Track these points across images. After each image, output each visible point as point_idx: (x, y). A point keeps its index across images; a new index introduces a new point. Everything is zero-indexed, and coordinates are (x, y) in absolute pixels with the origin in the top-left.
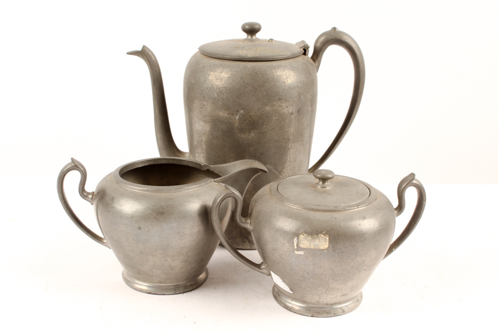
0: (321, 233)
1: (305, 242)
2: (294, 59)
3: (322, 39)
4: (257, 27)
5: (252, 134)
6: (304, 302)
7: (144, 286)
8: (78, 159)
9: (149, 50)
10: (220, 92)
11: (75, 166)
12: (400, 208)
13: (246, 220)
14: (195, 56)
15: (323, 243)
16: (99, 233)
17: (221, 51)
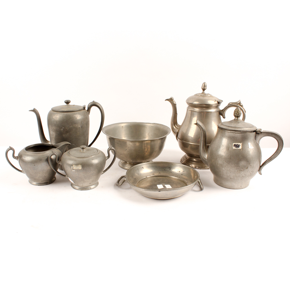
0: (79, 164)
1: (75, 167)
2: (81, 111)
3: (90, 104)
4: (69, 101)
5: (67, 135)
6: (78, 186)
7: (35, 183)
8: (12, 146)
9: (36, 109)
10: (56, 122)
11: (11, 149)
12: (109, 156)
13: (59, 162)
14: (50, 111)
15: (80, 167)
16: (21, 169)
17: (57, 109)
